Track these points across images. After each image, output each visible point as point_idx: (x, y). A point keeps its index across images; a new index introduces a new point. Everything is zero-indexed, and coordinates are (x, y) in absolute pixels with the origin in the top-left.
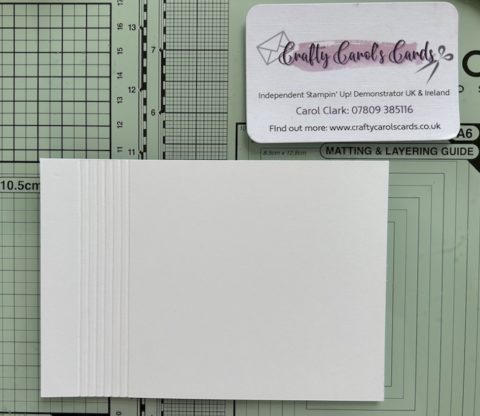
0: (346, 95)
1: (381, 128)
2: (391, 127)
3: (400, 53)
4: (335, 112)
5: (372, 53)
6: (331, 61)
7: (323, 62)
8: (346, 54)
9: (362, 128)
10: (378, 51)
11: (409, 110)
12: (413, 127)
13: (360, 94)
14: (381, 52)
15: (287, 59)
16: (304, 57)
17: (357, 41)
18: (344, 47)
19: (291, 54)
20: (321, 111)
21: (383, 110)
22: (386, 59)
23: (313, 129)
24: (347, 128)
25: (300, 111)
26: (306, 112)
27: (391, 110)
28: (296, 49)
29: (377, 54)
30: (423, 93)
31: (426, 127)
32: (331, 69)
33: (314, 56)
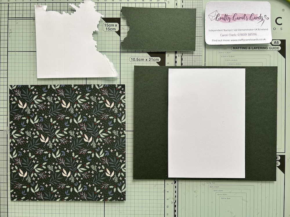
0: (236, 30)
1: (247, 40)
2: (250, 40)
3: (253, 17)
4: (232, 35)
5: (244, 17)
6: (231, 19)
7: (229, 20)
8: (236, 18)
9: (241, 40)
10: (246, 16)
11: (256, 34)
12: (257, 40)
13: (240, 30)
14: (247, 17)
15: (218, 19)
16: (223, 18)
17: (239, 14)
18: (235, 15)
19: (219, 17)
20: (228, 35)
21: (247, 34)
22: (248, 19)
23: (225, 40)
24: (236, 40)
25: (222, 35)
26: (223, 36)
27: (250, 35)
28: (221, 16)
29: (245, 17)
30: (260, 29)
31: (261, 40)
32: (231, 22)
33: (226, 18)
